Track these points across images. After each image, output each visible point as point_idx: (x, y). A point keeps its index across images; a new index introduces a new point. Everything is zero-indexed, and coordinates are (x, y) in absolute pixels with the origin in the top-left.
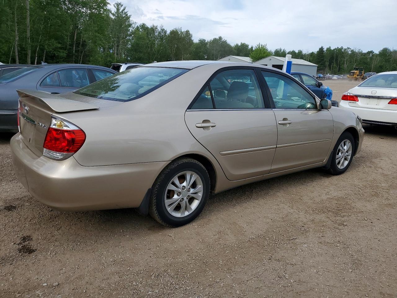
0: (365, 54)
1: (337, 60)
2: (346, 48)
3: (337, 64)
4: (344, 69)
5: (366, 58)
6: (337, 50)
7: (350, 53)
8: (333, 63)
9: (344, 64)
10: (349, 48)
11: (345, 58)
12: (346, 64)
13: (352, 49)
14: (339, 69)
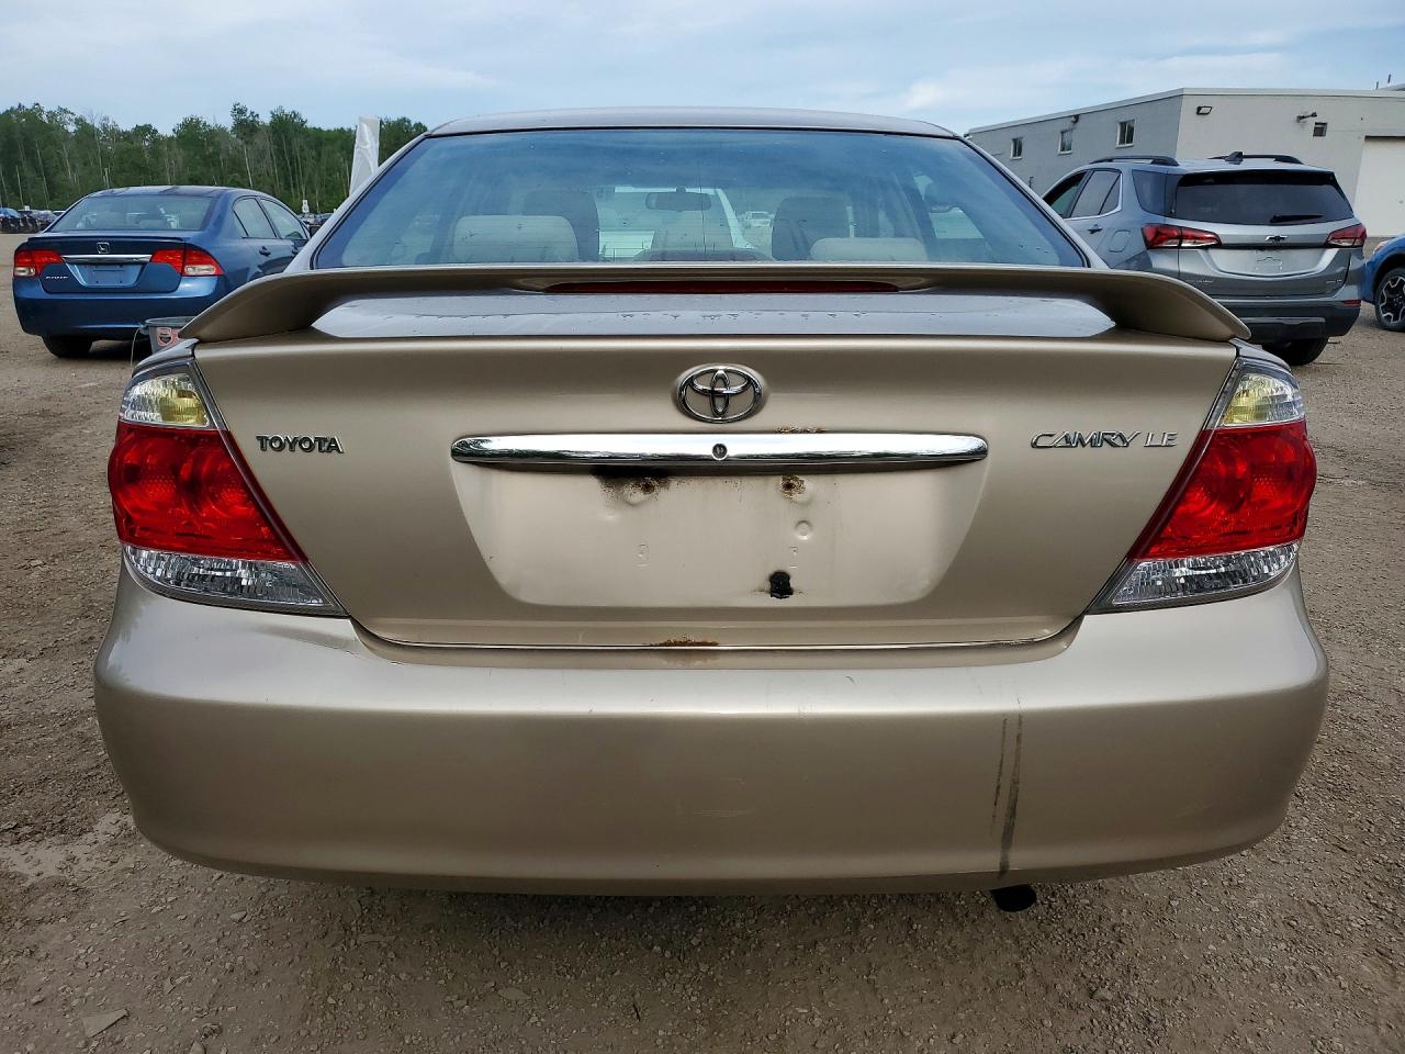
0: (127, 136)
1: (30, 154)
2: (54, 109)
3: (38, 171)
4: (70, 190)
5: (139, 150)
6: (20, 116)
7: (71, 128)
8: (20, 164)
9: (64, 170)
10: (65, 111)
11: (61, 148)
12: (73, 168)
13: (78, 115)
14: (52, 187)
